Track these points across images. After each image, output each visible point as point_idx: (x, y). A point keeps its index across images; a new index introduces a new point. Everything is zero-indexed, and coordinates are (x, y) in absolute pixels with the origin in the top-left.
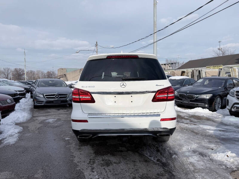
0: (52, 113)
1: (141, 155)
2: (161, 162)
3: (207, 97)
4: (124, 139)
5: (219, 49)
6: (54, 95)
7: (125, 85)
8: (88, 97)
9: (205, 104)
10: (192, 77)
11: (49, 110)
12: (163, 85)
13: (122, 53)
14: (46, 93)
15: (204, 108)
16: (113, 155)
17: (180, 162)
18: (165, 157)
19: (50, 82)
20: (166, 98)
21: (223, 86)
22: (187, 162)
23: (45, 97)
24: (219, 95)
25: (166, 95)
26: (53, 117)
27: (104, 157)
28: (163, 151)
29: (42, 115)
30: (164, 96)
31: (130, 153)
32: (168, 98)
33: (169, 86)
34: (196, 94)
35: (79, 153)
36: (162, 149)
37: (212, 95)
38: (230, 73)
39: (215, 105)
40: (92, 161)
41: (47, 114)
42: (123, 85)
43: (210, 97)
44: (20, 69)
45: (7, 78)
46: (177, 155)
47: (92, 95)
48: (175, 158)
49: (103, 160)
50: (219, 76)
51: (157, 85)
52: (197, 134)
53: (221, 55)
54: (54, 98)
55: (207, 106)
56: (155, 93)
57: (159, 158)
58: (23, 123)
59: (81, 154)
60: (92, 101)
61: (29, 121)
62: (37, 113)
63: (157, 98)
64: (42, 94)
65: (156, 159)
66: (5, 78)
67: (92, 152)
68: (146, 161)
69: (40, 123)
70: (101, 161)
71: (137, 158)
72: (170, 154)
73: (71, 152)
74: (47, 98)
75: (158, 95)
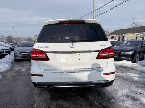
0: (26, 65)
1: (87, 99)
2: (102, 105)
3: (131, 53)
4: (74, 90)
5: (133, 23)
6: (27, 52)
7: (74, 45)
8: (43, 56)
9: (129, 58)
10: (118, 40)
11: (24, 63)
12: (106, 46)
13: (72, 19)
14: (22, 51)
15: (128, 60)
16: (65, 99)
17: (118, 106)
18: (105, 101)
19: (26, 44)
20: (108, 56)
21: (140, 46)
22: (124, 106)
23: (21, 54)
24: (138, 52)
25: (108, 54)
26: (26, 68)
27: (58, 101)
28: (103, 95)
29: (19, 66)
30: (106, 54)
31: (79, 97)
32: (110, 56)
33: (110, 46)
34: (123, 51)
35: (39, 98)
36: (102, 93)
37: (133, 52)
38: (143, 37)
39: (135, 58)
40: (48, 106)
41: (23, 65)
42: (73, 45)
43: (132, 53)
44: (11, 36)
45: (3, 42)
46: (114, 99)
47: (47, 54)
48: (113, 102)
49: (57, 105)
50: (136, 39)
51: (101, 46)
52: (126, 80)
53: (135, 27)
54: (27, 54)
55: (130, 59)
56: (99, 52)
57: (101, 102)
58: (4, 72)
59: (40, 99)
60: (47, 59)
61: (8, 71)
62: (16, 65)
63: (100, 56)
64: (19, 52)
65: (98, 102)
66: (1, 42)
67: (49, 97)
68: (91, 105)
69: (15, 73)
70: (55, 106)
71: (84, 102)
72: (109, 98)
73: (33, 97)
74: (23, 54)
75: (101, 54)
